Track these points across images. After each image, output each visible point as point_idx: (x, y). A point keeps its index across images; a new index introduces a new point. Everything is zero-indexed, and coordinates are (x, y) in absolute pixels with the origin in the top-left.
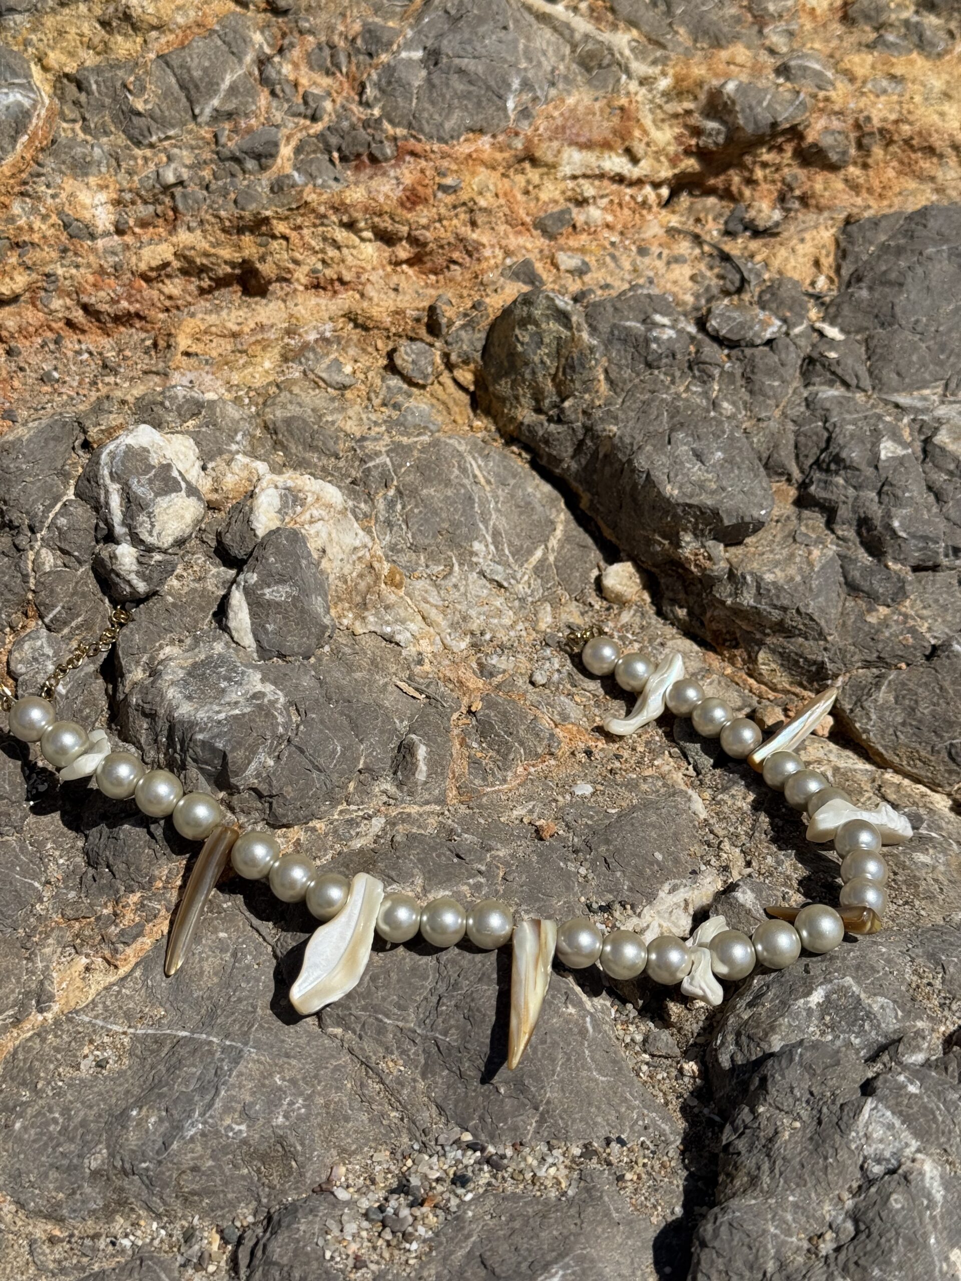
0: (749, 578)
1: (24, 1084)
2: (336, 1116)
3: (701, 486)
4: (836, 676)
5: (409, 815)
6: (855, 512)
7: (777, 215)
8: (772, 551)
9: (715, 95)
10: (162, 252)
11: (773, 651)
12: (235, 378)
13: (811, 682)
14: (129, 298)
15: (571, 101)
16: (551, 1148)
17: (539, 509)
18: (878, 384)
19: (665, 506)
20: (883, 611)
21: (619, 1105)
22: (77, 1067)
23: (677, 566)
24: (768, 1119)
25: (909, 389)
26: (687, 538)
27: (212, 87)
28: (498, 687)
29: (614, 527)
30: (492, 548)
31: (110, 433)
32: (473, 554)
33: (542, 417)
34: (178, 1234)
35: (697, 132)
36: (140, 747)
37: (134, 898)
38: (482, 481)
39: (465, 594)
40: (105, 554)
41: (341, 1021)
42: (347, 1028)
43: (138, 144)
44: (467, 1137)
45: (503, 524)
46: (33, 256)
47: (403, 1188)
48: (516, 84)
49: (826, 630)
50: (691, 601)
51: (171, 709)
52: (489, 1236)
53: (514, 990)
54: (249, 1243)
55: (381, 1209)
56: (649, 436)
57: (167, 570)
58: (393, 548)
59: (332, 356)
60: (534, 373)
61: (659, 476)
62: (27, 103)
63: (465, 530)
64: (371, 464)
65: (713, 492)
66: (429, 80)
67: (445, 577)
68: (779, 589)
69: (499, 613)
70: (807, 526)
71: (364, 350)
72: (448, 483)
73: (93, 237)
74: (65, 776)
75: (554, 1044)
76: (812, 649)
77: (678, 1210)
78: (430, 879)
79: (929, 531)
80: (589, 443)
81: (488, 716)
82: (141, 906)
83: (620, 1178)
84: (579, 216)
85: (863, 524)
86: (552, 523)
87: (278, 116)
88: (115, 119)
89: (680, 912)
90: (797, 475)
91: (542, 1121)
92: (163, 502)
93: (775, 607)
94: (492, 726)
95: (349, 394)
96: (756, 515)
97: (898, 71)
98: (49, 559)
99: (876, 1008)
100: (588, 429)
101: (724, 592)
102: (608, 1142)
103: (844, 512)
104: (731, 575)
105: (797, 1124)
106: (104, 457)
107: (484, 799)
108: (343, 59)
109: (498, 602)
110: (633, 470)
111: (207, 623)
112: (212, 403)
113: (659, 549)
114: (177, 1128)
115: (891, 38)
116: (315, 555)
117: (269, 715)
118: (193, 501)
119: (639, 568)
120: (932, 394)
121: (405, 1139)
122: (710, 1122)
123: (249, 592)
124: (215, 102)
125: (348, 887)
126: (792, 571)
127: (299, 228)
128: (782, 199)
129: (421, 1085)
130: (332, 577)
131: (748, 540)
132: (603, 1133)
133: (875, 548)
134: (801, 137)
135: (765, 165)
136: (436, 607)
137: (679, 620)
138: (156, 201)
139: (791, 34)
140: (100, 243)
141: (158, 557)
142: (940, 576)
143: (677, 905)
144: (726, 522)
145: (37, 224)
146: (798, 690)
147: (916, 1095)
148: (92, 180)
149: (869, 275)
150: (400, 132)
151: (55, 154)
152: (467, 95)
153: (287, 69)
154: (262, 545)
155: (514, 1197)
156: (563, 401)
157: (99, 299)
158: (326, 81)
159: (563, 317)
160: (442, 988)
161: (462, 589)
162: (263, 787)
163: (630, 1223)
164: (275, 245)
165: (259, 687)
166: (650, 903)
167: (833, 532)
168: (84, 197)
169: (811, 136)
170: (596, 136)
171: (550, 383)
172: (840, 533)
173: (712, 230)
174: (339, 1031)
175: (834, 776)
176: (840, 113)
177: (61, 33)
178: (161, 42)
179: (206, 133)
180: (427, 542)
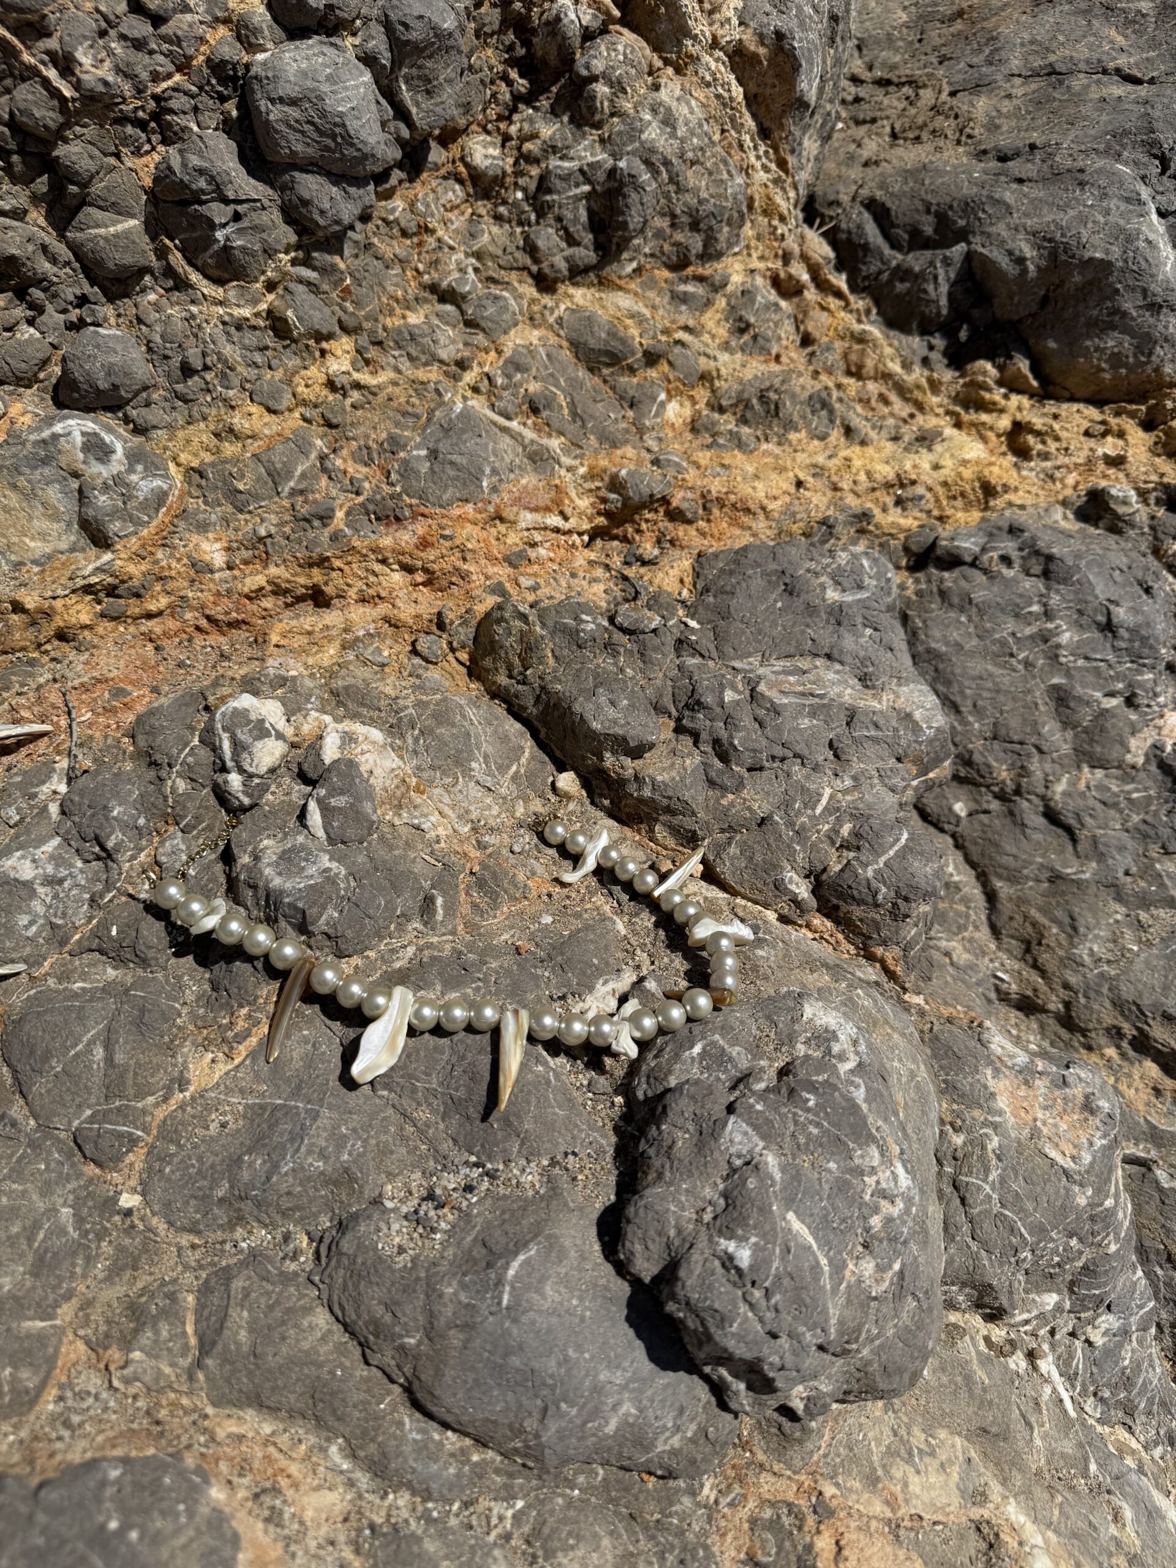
0: (647, 779)
1: (171, 1141)
2: (384, 1151)
3: (615, 722)
4: (704, 839)
5: (432, 943)
6: (711, 735)
7: (656, 552)
8: (661, 762)
9: (614, 477)
10: (260, 580)
11: (665, 825)
12: (310, 661)
13: (688, 843)
14: (238, 611)
15: (524, 481)
16: (529, 1161)
17: (514, 739)
18: (722, 655)
19: (593, 735)
20: (731, 796)
21: (573, 1129)
22: (207, 1128)
23: (602, 773)
24: (668, 1133)
25: (741, 658)
26: (608, 755)
27: (289, 475)
28: (490, 856)
29: (562, 749)
30: (484, 765)
31: (223, 700)
32: (471, 770)
33: (513, 681)
34: (279, 1237)
35: (604, 500)
36: (247, 908)
37: (244, 1011)
38: (475, 722)
39: (467, 796)
40: (220, 780)
41: (387, 1086)
42: (391, 1090)
43: (241, 511)
44: (473, 1159)
45: (490, 750)
46: (171, 585)
47: (430, 1197)
48: (488, 471)
49: (697, 810)
50: (612, 795)
51: (268, 882)
52: (488, 1226)
53: (502, 1058)
54: (327, 1241)
55: (416, 1212)
56: (581, 691)
57: (264, 789)
58: (418, 768)
59: (375, 646)
60: (507, 653)
61: (588, 716)
62: (165, 487)
63: (465, 754)
64: (402, 714)
65: (622, 726)
66: (431, 469)
67: (453, 786)
68: (666, 785)
69: (489, 807)
70: (682, 745)
71: (396, 641)
72: (453, 725)
73: (212, 572)
74: (194, 931)
75: (529, 1092)
76: (688, 823)
77: (613, 1198)
78: (446, 986)
79: (757, 746)
80: (543, 696)
81: (483, 875)
82: (249, 1016)
83: (574, 1179)
84: (532, 554)
85: (716, 742)
86: (523, 748)
87: (334, 492)
88: (225, 496)
89: (609, 997)
90: (674, 713)
91: (522, 1144)
92: (259, 744)
93: (664, 797)
94: (486, 881)
95: (387, 669)
96: (650, 739)
97: (726, 462)
98: (182, 785)
99: (734, 1054)
100: (543, 688)
101: (632, 788)
102: (566, 1154)
103: (704, 736)
104: (636, 777)
105: (687, 1136)
106: (218, 716)
107: (482, 930)
108: (375, 456)
109: (489, 801)
110: (572, 713)
111: (293, 822)
112: (294, 678)
113: (590, 762)
114: (276, 1166)
115: (721, 441)
116: (366, 775)
117: (334, 883)
118: (280, 743)
119: (579, 775)
120: (755, 660)
121: (432, 1163)
122: (633, 1136)
123: (319, 802)
124: (292, 484)
125: (389, 996)
126: (674, 774)
127: (349, 563)
128: (659, 542)
129: (442, 1126)
130: (377, 789)
131: (646, 755)
132: (562, 1149)
133: (724, 758)
134: (668, 503)
135: (647, 521)
136: (448, 805)
137: (605, 807)
138: (254, 548)
139: (660, 439)
140: (217, 576)
141: (257, 781)
142: (765, 773)
143: (608, 993)
144: (632, 745)
145: (174, 564)
146: (680, 848)
147: (761, 1111)
148: (211, 535)
149: (713, 589)
150: (414, 501)
151: (186, 519)
152: (457, 478)
153: (339, 462)
154: (329, 770)
155: (505, 1197)
156: (526, 670)
157: (217, 612)
158: (365, 470)
159: (523, 617)
160: (454, 1059)
161: (465, 793)
162: (331, 932)
163: (581, 1209)
164: (334, 574)
165: (328, 865)
166: (590, 992)
167: (698, 748)
168: (205, 546)
169: (675, 503)
170: (541, 504)
171: (517, 660)
172: (703, 749)
173: (617, 561)
174: (385, 1093)
175: (704, 903)
176: (692, 488)
177: (188, 441)
178: (254, 446)
179: (286, 503)
180: (441, 763)
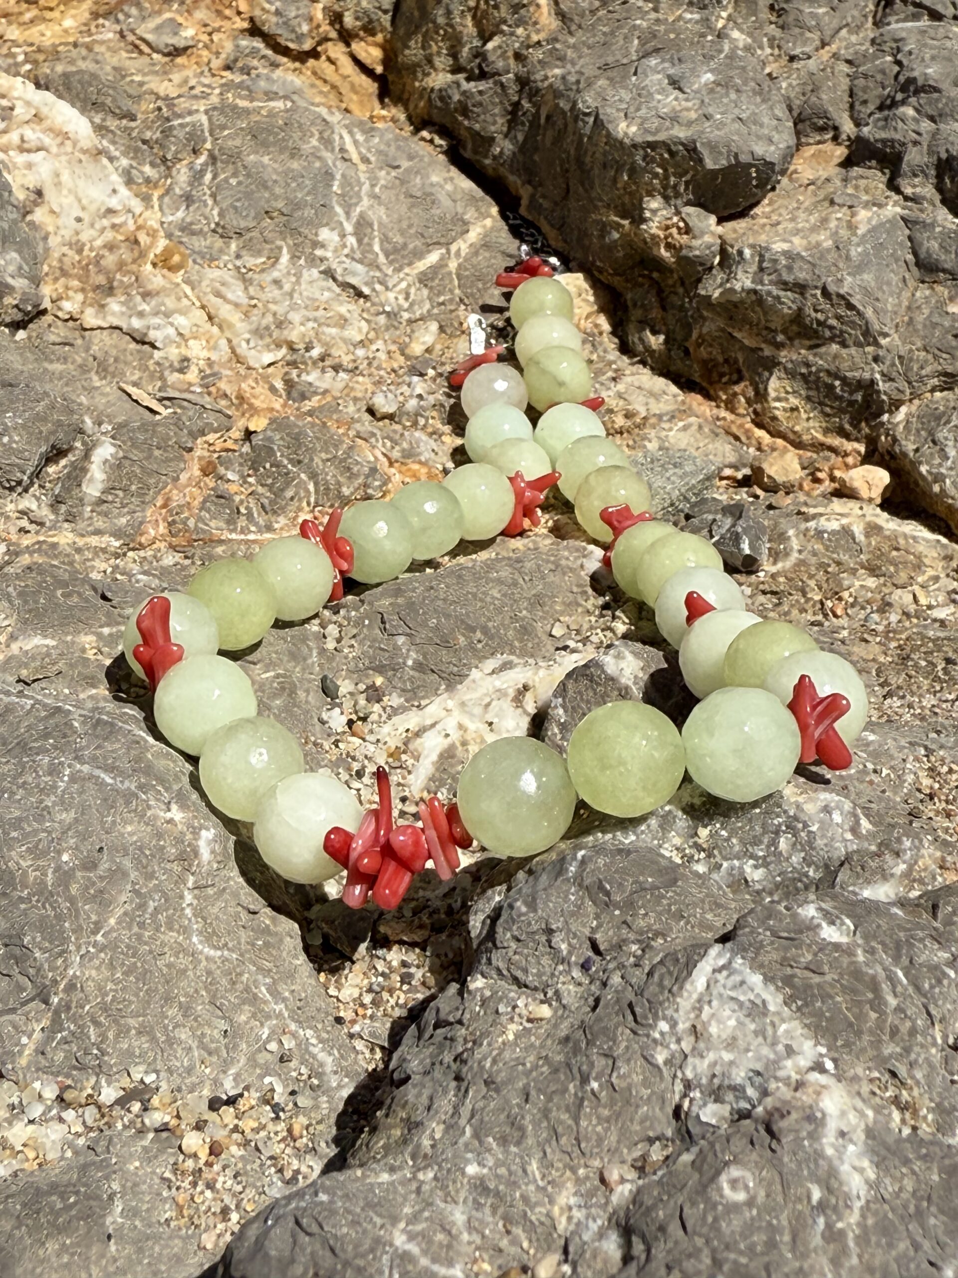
0: (747, 252)
3: (675, 119)
4: (896, 405)
5: (54, 546)
6: (930, 152)
8: (793, 220)
11: (792, 374)
13: (856, 425)
17: (446, 202)
19: (617, 153)
21: (237, 1008)
23: (644, 259)
24: (484, 1002)
26: (654, 203)
28: (310, 413)
30: (352, 240)
32: (316, 244)
33: (461, 77)
38: (355, 157)
39: (291, 295)
45: (379, 215)
49: (876, 326)
50: (671, 321)
56: (605, 68)
58: (186, 228)
59: (167, 15)
60: (448, 13)
61: (612, 113)
63: (309, 212)
64: (176, 123)
65: (690, 123)
67: (263, 271)
68: (794, 257)
69: (343, 322)
70: (856, 187)
71: (219, 13)
72: (295, 153)
75: (117, 874)
76: (853, 362)
78: (25, 622)
80: (526, 104)
81: (270, 439)
85: (946, 169)
86: (466, 223)
89: (507, 705)
90: (848, 128)
91: (56, 1025)
93: (785, 286)
94: (270, 452)
95: (179, 60)
96: (760, 149)
99: (811, 808)
100: (523, 82)
103: (914, 157)
104: (723, 252)
105: (545, 1011)
107: (220, 550)
109: (346, 307)
110: (577, 115)
113: (616, 235)
116: (20, 195)
126: (820, 237)
130: (53, 241)
131: (757, 210)
136: (237, 305)
137: (652, 352)
143: (501, 693)
144: (710, 164)
146: (836, 441)
147: (837, 946)
156: (484, 44)
161: (287, 287)
166: (450, 687)
167: (898, 191)
171: (469, 22)
172: (909, 191)
175: (867, 535)
180: (243, 224)
